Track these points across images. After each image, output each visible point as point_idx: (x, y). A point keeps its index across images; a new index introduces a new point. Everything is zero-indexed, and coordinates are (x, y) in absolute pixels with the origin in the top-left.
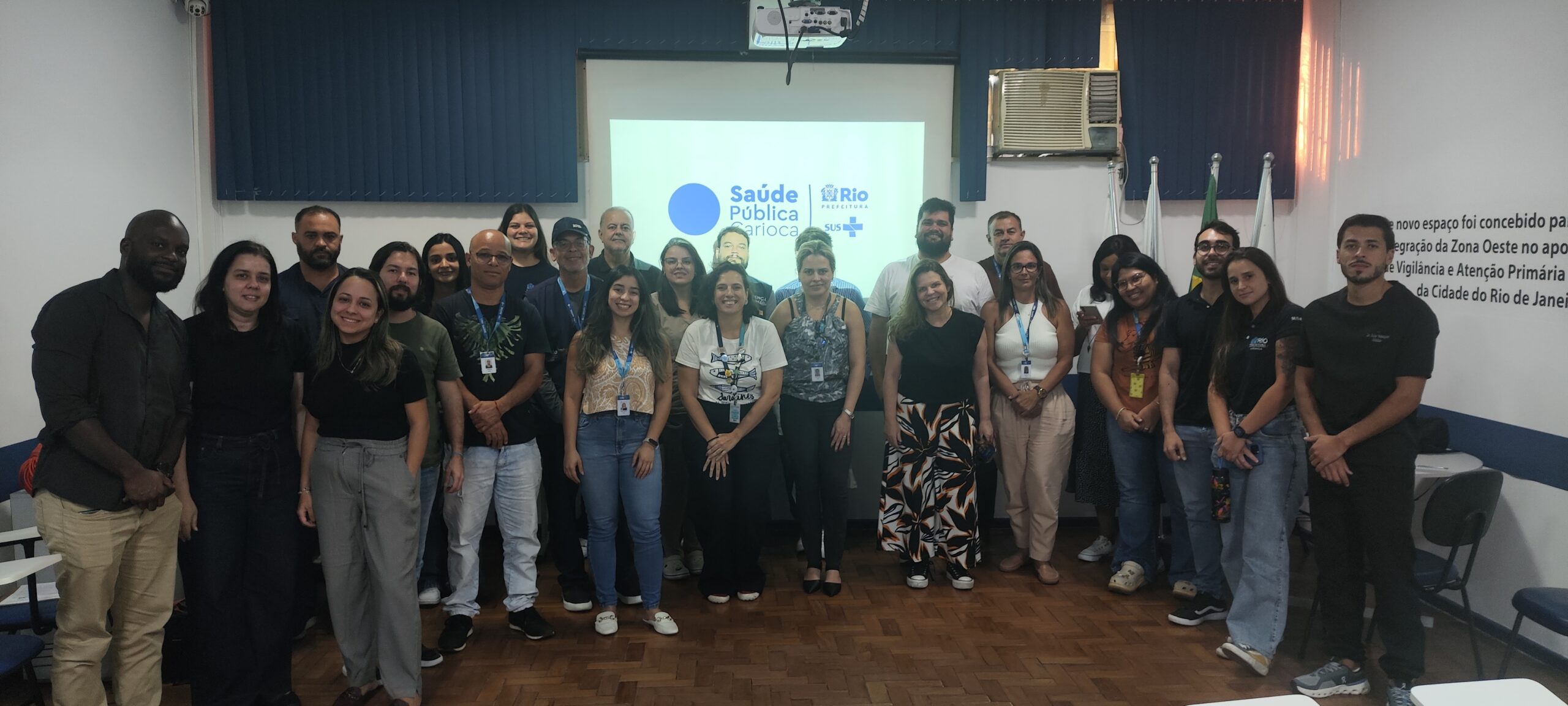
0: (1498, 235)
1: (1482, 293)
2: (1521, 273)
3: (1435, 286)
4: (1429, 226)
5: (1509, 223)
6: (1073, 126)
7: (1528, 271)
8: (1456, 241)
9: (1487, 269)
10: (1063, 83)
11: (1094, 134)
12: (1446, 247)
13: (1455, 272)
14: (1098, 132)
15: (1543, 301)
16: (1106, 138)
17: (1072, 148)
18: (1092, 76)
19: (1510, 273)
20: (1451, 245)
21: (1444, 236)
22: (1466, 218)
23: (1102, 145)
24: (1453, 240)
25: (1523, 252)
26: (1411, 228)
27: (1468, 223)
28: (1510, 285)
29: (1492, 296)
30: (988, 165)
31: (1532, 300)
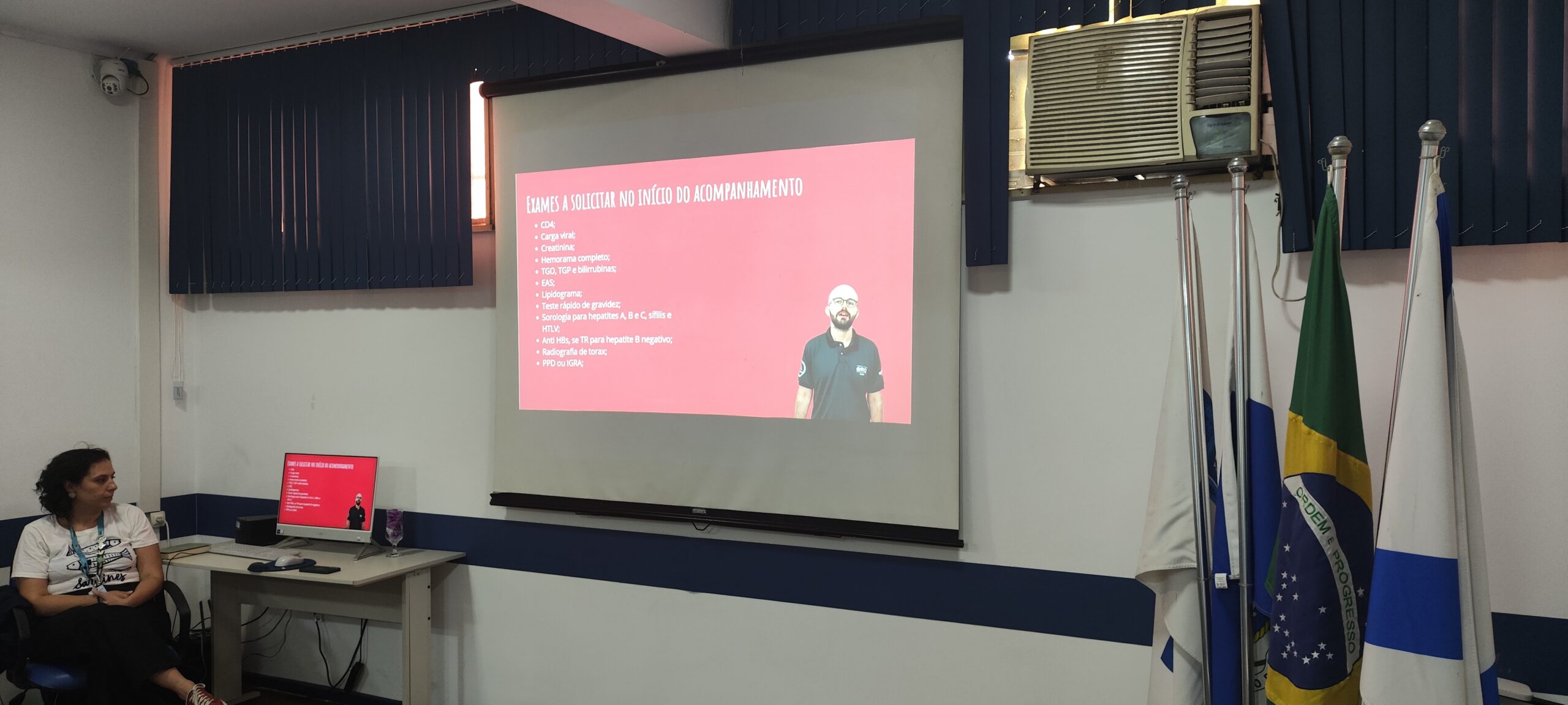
6: (1163, 117)
10: (1141, 42)
11: (1200, 128)
14: (1210, 125)
16: (1230, 135)
17: (1156, 159)
18: (1200, 22)
23: (1219, 149)
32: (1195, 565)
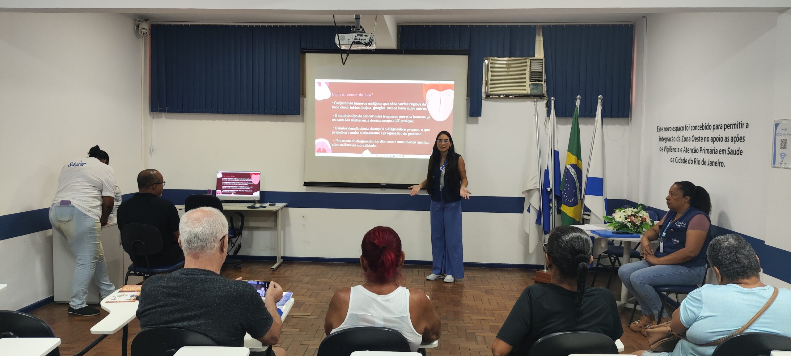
0: (698, 133)
1: (692, 160)
2: (704, 151)
3: (677, 157)
4: (674, 130)
5: (700, 128)
6: (521, 83)
7: (706, 150)
8: (683, 136)
9: (693, 149)
10: (518, 64)
11: (532, 86)
12: (680, 139)
13: (683, 151)
14: (534, 86)
15: (711, 163)
16: (538, 89)
17: (521, 93)
18: (531, 60)
19: (701, 150)
20: (681, 138)
21: (679, 134)
22: (687, 126)
23: (535, 92)
24: (682, 136)
25: (704, 141)
26: (669, 131)
27: (687, 128)
28: (700, 156)
29: (695, 161)
30: (483, 101)
31: (707, 164)
32: (539, 188)
